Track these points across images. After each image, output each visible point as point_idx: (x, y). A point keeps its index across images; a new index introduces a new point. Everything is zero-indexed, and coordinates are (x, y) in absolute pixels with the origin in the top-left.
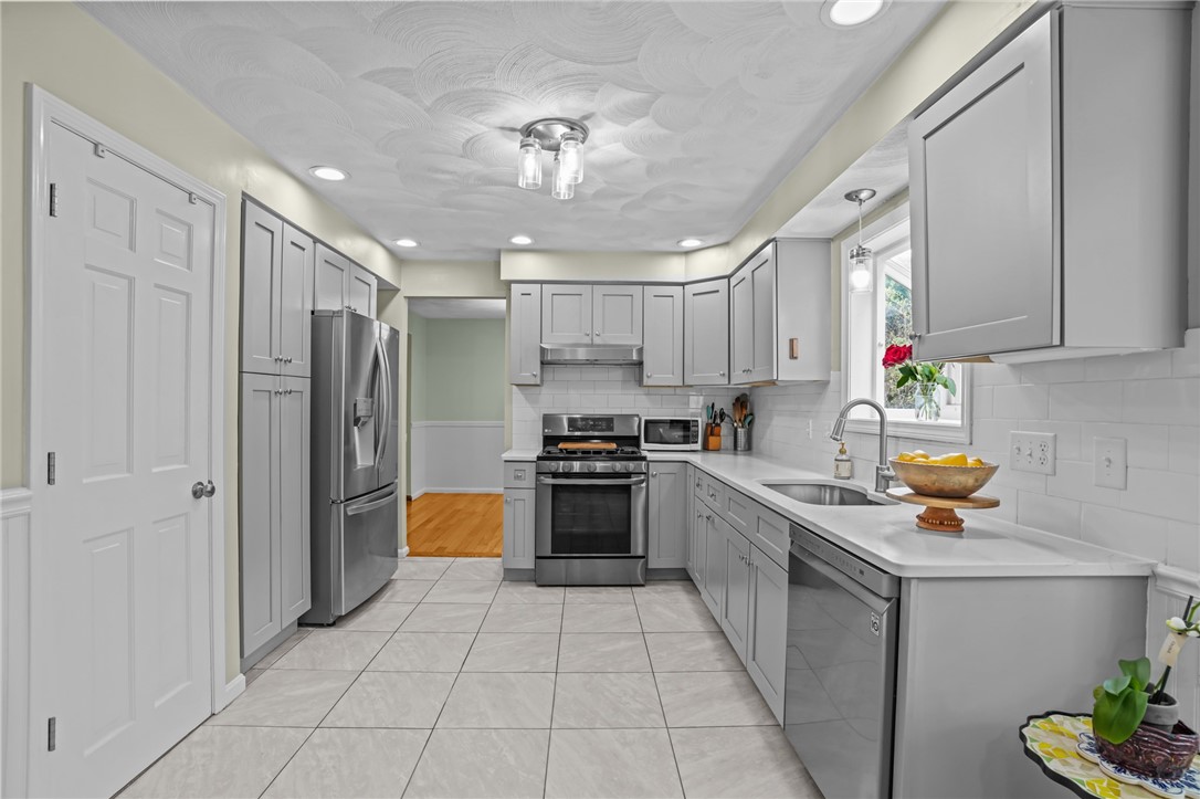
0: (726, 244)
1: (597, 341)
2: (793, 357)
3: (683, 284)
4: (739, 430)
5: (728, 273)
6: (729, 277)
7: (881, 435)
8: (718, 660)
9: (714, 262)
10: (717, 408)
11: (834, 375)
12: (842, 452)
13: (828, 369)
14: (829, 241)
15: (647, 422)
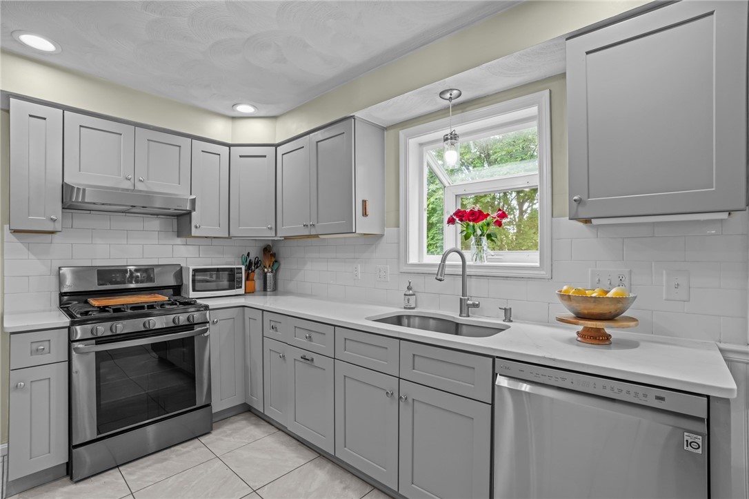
0: (275, 118)
1: (140, 186)
2: (365, 214)
3: (229, 146)
4: (268, 274)
5: (277, 142)
6: (276, 146)
7: (463, 275)
8: (345, 488)
9: (257, 131)
10: (252, 257)
11: (390, 232)
12: (409, 288)
13: (383, 225)
14: (384, 129)
15: (195, 271)
